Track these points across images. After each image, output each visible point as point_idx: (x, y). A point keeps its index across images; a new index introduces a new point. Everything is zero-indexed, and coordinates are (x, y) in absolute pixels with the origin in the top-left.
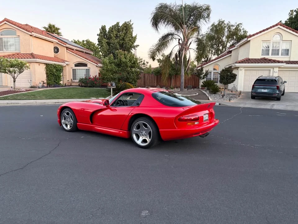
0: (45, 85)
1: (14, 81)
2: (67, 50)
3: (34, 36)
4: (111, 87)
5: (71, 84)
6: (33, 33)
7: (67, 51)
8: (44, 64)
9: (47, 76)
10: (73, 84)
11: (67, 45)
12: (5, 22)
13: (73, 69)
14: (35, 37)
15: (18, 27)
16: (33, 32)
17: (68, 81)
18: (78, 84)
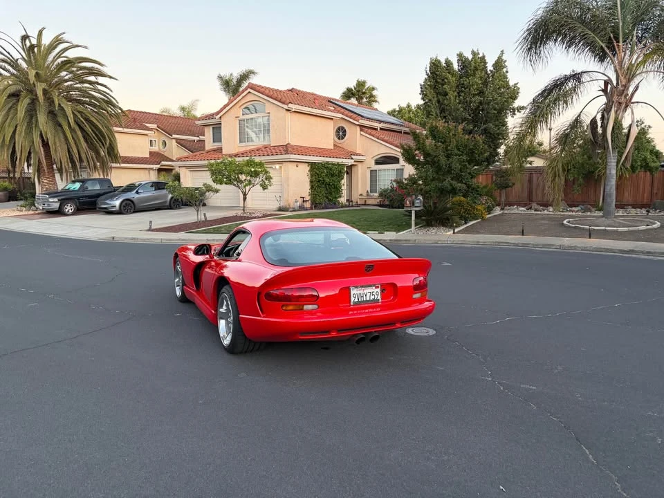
0: (308, 205)
1: (245, 199)
2: (361, 130)
3: (294, 110)
4: (412, 209)
5: (365, 201)
6: (290, 105)
7: (362, 133)
8: (307, 164)
9: (312, 187)
10: (369, 202)
11: (362, 122)
12: (249, 90)
13: (371, 169)
14: (295, 112)
15: (268, 96)
16: (290, 103)
17: (361, 195)
18: (379, 200)
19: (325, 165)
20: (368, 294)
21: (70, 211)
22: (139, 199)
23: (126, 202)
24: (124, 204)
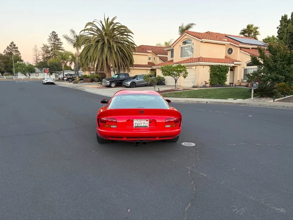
0: (208, 85)
1: (176, 82)
2: (240, 49)
3: (204, 42)
4: (252, 88)
5: (240, 84)
6: (203, 39)
7: (241, 51)
8: (209, 66)
9: (211, 77)
10: (242, 84)
11: (241, 45)
12: (185, 34)
13: (245, 68)
14: (205, 42)
15: (193, 36)
16: (203, 38)
17: (239, 81)
18: (247, 84)
19: (218, 67)
20: (142, 124)
21: (114, 86)
22: (137, 82)
23: (133, 83)
24: (132, 83)
